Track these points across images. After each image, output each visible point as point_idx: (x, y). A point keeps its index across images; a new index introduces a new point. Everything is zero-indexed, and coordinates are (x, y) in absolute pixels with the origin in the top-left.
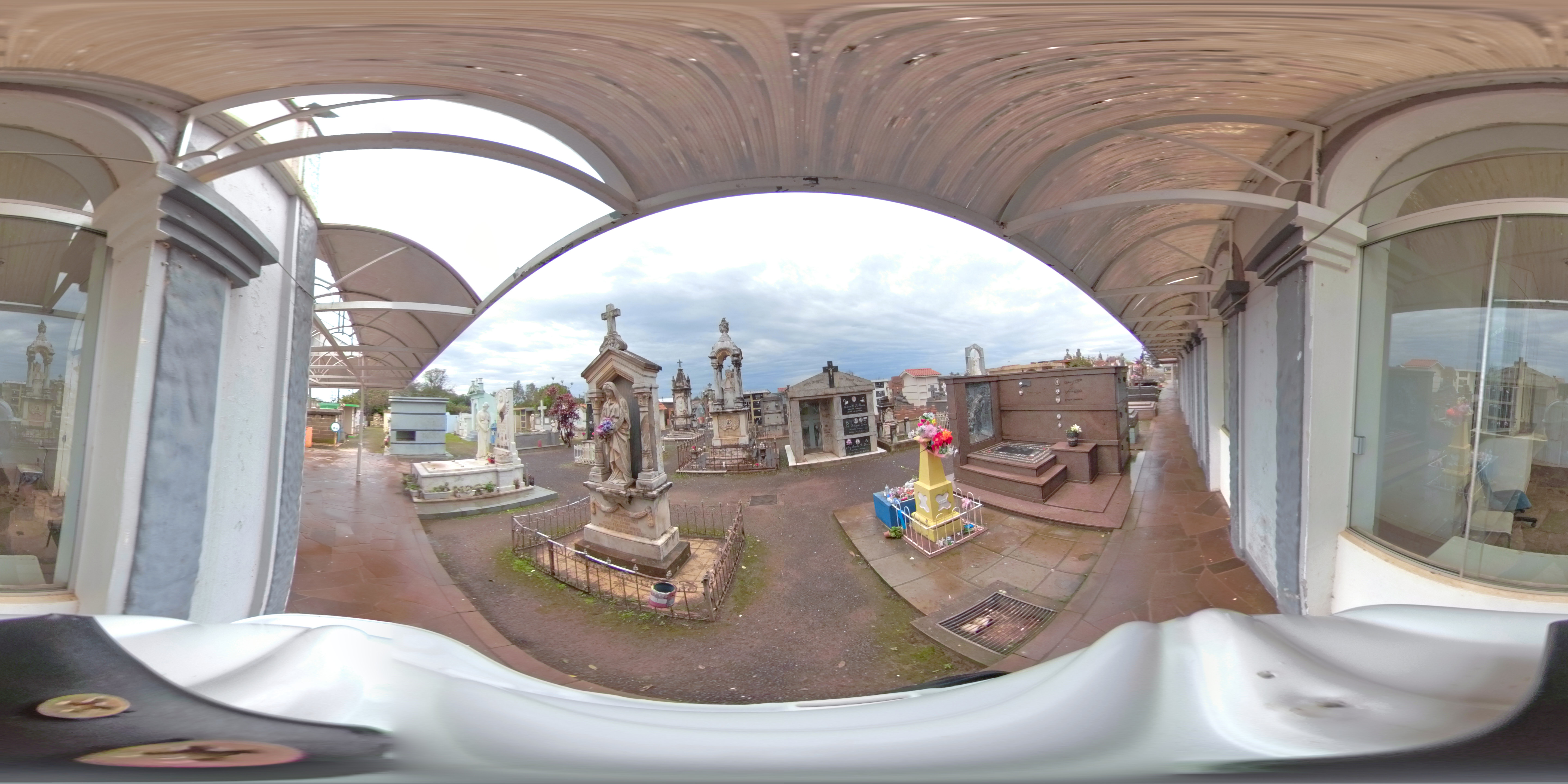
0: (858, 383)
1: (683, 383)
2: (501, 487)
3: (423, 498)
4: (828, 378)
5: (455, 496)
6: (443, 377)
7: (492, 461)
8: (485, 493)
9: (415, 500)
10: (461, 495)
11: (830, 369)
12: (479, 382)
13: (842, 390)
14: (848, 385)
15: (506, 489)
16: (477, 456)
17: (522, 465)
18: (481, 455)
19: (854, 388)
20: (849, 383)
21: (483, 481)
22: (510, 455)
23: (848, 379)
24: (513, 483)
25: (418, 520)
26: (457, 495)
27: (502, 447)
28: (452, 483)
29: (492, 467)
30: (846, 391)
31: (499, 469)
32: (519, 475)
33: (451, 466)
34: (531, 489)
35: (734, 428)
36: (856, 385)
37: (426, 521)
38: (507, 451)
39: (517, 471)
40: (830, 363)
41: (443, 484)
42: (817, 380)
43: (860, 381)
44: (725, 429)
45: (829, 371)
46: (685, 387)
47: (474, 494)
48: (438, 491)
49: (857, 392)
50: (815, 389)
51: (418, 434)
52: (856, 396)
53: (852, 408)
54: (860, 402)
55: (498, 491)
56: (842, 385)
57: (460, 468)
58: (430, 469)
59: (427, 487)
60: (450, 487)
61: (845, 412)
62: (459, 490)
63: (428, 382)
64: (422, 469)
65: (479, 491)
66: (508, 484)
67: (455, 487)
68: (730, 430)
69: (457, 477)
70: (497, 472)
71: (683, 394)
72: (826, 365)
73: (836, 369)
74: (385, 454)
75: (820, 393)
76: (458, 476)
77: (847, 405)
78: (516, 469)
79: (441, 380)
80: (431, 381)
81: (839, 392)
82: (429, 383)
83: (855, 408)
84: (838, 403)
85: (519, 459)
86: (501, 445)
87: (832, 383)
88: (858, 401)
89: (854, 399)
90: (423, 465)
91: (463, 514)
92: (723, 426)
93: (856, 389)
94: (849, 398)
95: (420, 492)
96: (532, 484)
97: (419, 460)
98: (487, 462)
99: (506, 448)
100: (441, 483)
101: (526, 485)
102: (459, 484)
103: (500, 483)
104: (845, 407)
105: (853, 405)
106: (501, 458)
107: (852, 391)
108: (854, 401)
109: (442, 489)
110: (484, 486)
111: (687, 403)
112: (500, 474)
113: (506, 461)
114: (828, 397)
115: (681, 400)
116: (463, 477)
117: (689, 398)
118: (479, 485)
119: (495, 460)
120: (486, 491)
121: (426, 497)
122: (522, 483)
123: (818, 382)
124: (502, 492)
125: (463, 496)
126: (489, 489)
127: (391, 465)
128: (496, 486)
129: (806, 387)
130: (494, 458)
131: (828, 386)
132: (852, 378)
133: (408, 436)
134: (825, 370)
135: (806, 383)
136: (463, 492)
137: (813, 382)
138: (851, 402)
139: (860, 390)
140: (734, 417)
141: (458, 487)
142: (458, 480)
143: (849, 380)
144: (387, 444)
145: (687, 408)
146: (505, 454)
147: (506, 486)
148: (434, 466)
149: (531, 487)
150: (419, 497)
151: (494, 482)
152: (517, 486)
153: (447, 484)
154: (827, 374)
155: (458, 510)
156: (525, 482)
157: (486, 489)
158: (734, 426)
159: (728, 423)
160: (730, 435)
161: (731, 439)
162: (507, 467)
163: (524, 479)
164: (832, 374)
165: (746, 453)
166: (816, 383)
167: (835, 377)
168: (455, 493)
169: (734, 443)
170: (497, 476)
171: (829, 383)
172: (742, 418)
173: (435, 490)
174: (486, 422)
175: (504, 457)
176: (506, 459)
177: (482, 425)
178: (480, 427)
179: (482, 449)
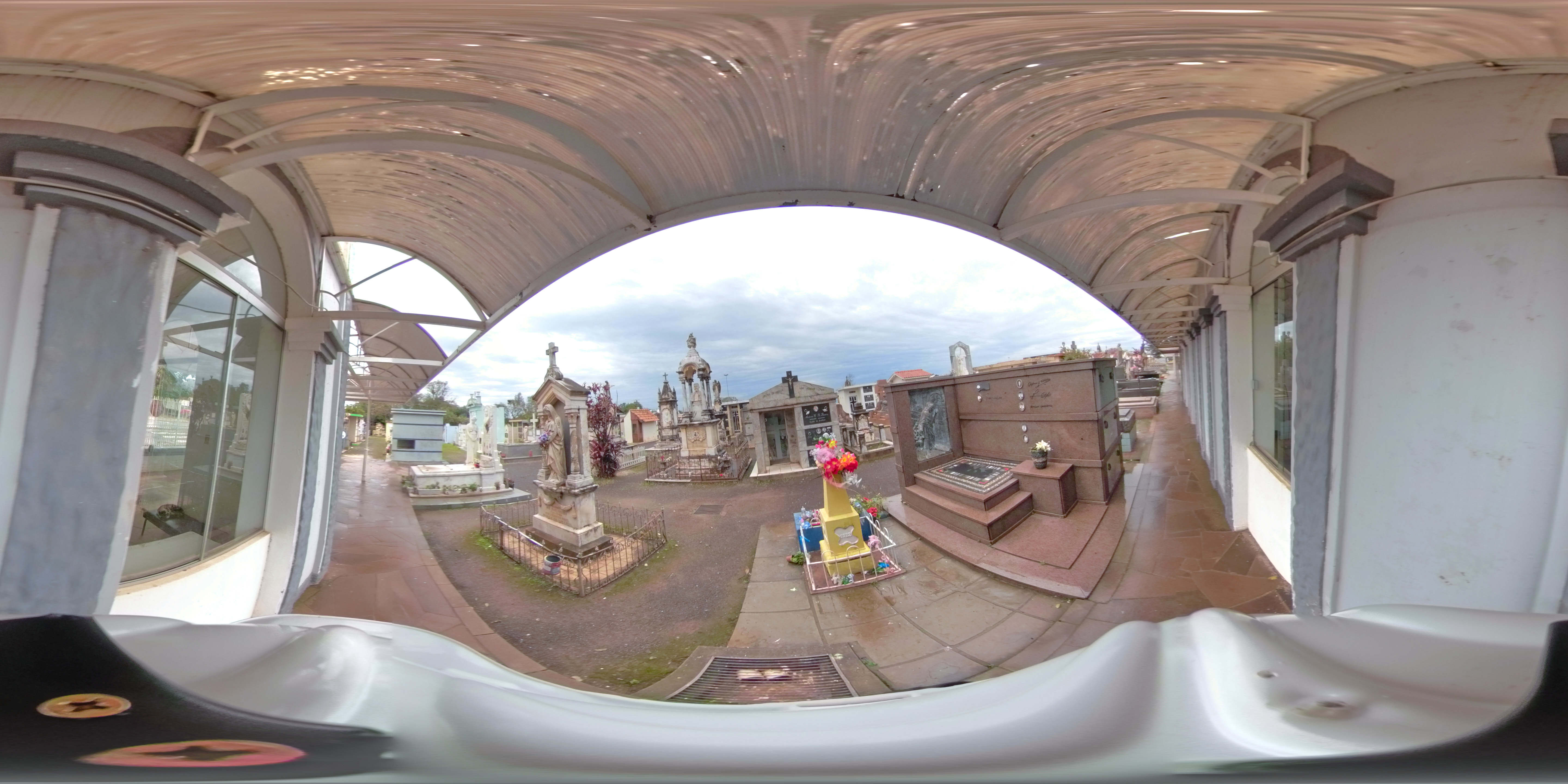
0: (820, 392)
1: (668, 395)
2: (484, 488)
3: (418, 495)
4: (788, 388)
5: (444, 493)
7: (477, 466)
8: (469, 492)
9: (411, 494)
10: (449, 492)
11: (790, 379)
12: (476, 398)
13: (802, 400)
14: (809, 395)
15: (488, 489)
17: (503, 470)
18: (470, 461)
19: (815, 397)
20: (810, 393)
21: (468, 482)
22: (493, 461)
23: (808, 389)
24: (494, 484)
25: (412, 510)
26: (446, 492)
27: (487, 454)
28: (442, 482)
29: (477, 470)
30: (807, 401)
31: (482, 472)
32: (500, 479)
33: (443, 469)
34: (510, 491)
35: (701, 440)
36: (818, 394)
37: (419, 511)
38: (491, 458)
39: (499, 474)
40: (789, 373)
41: (435, 483)
42: (777, 391)
43: (822, 390)
44: (693, 441)
45: (788, 381)
46: (671, 399)
47: (460, 492)
48: (430, 489)
49: (819, 401)
50: (775, 400)
51: (417, 443)
52: (818, 405)
53: (814, 418)
54: (823, 412)
55: (481, 490)
56: (803, 395)
57: (450, 470)
58: (424, 471)
59: (421, 485)
60: (441, 485)
61: (806, 422)
62: (447, 488)
64: (417, 470)
65: (464, 490)
66: (490, 485)
67: (444, 486)
68: (697, 442)
69: (447, 478)
70: (480, 475)
71: (668, 406)
72: (786, 376)
73: (795, 379)
75: (780, 404)
77: (808, 415)
78: (497, 473)
81: (799, 402)
83: (817, 417)
84: (799, 413)
85: (501, 465)
86: (486, 452)
87: (792, 394)
88: (820, 410)
89: (816, 409)
90: (419, 468)
91: (449, 507)
93: (817, 398)
94: (810, 408)
95: (416, 491)
96: (512, 486)
97: (415, 464)
98: (474, 466)
99: (490, 455)
100: (432, 482)
101: (506, 487)
102: (449, 483)
103: (483, 484)
104: (807, 417)
105: (815, 415)
106: (484, 464)
107: (813, 400)
108: (816, 411)
109: (434, 487)
110: (469, 486)
111: (672, 415)
112: (483, 477)
113: (488, 466)
114: (789, 407)
115: (667, 411)
116: (451, 478)
117: (675, 410)
118: (465, 485)
119: (480, 465)
120: (471, 490)
121: (420, 493)
122: (502, 485)
123: (777, 392)
124: (484, 492)
125: (450, 493)
126: (473, 488)
127: (394, 471)
128: (479, 486)
129: (765, 398)
130: (478, 464)
131: (788, 397)
132: (813, 387)
133: (407, 444)
134: (785, 380)
135: (766, 394)
136: (450, 490)
137: (773, 393)
138: (812, 412)
139: (822, 399)
140: (701, 429)
141: (447, 486)
142: (447, 480)
143: (810, 389)
145: (673, 419)
146: (488, 460)
147: (488, 487)
148: (428, 469)
149: (510, 489)
150: (414, 493)
151: (478, 483)
152: (498, 487)
153: (438, 483)
154: (786, 384)
155: (445, 504)
156: (506, 484)
157: (470, 488)
158: (701, 438)
159: (695, 435)
160: (697, 446)
161: (698, 450)
162: (490, 471)
163: (505, 482)
164: (792, 385)
165: (712, 464)
166: (775, 394)
167: (795, 387)
168: (444, 490)
169: (701, 454)
170: (481, 478)
171: (788, 393)
172: (709, 430)
173: (428, 487)
174: (474, 433)
175: (487, 462)
176: (489, 464)
177: (471, 436)
178: (469, 437)
179: (470, 456)
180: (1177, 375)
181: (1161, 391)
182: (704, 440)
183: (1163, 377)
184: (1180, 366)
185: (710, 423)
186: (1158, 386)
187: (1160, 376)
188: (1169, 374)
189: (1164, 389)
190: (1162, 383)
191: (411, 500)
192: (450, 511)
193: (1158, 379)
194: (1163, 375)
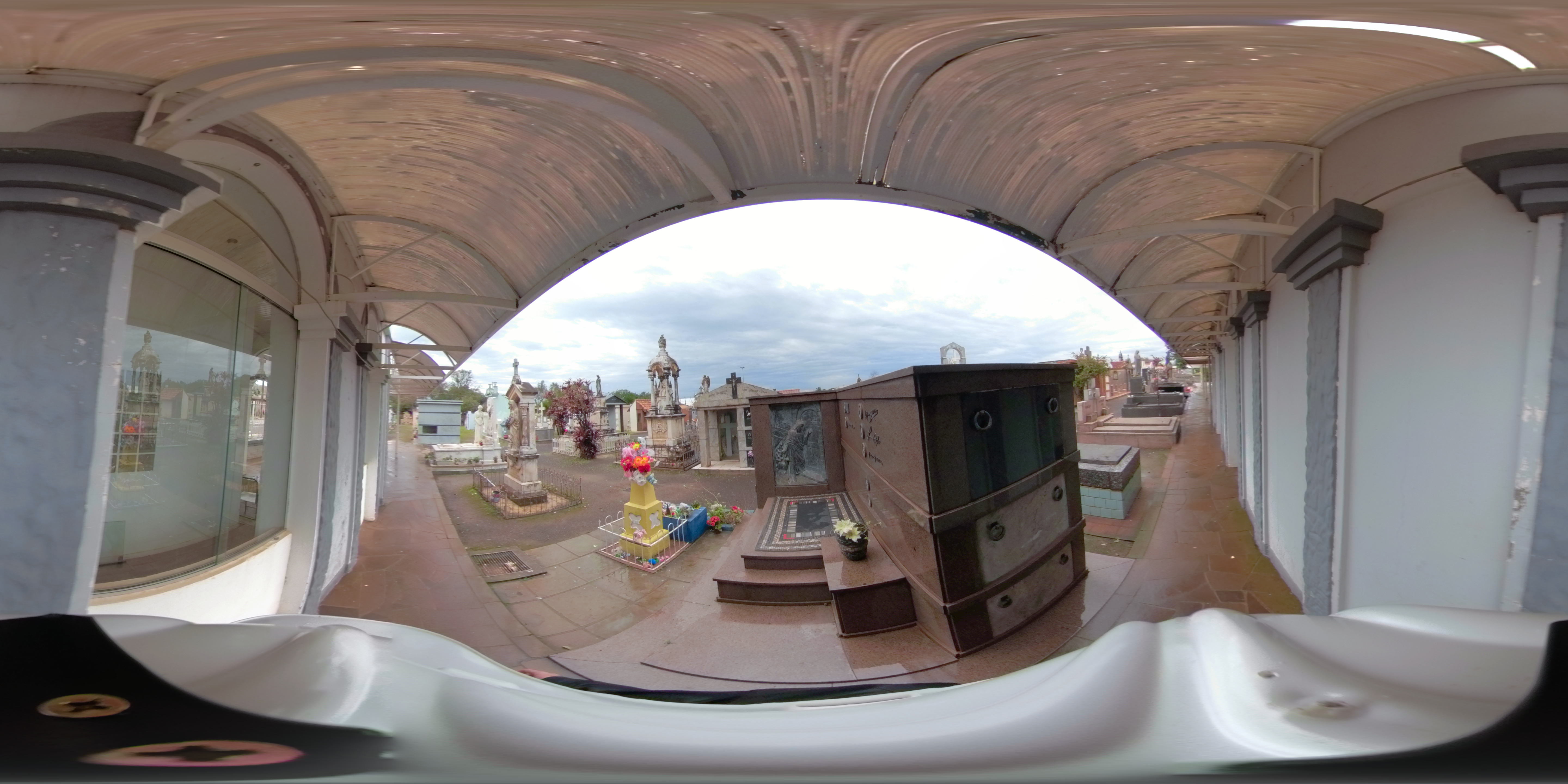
2: (485, 461)
3: (436, 464)
4: (731, 389)
5: (455, 464)
6: (469, 377)
7: (481, 444)
8: (474, 463)
9: (432, 465)
10: (459, 463)
11: (733, 381)
12: (494, 386)
13: (744, 400)
14: (750, 395)
15: (488, 462)
16: (475, 441)
17: (501, 448)
18: (477, 440)
20: (751, 393)
21: (473, 456)
22: (492, 440)
23: (750, 389)
24: (493, 458)
25: (432, 473)
26: (457, 463)
28: (454, 456)
29: (480, 447)
30: (748, 400)
31: (484, 449)
32: (498, 454)
33: (455, 446)
35: (663, 431)
37: (436, 475)
38: (491, 438)
39: (497, 451)
40: (733, 375)
41: (448, 456)
42: (721, 391)
44: (657, 432)
45: (732, 383)
47: (467, 463)
50: (719, 400)
51: (439, 428)
55: (483, 463)
56: (745, 395)
57: (461, 447)
58: (442, 448)
59: (440, 458)
60: (453, 458)
61: (747, 421)
62: (458, 460)
63: (454, 382)
64: (438, 448)
65: (470, 462)
66: (490, 459)
67: (456, 459)
68: (660, 433)
70: (483, 450)
72: (730, 377)
73: (738, 380)
74: (414, 444)
75: (723, 404)
76: (458, 452)
78: (495, 450)
79: (467, 380)
80: (458, 381)
81: (741, 402)
82: (456, 383)
84: (741, 414)
85: (499, 444)
86: (489, 434)
87: (735, 395)
90: (438, 446)
91: (457, 473)
92: (655, 429)
95: (435, 461)
97: (436, 443)
98: (479, 444)
99: (492, 436)
100: (447, 455)
101: (503, 461)
102: (460, 456)
103: (485, 458)
104: (747, 416)
106: (485, 442)
107: (753, 400)
109: (448, 459)
110: (473, 458)
112: (485, 452)
113: (489, 444)
114: (731, 408)
116: (461, 452)
118: (471, 458)
119: (483, 443)
121: (438, 463)
122: (500, 460)
123: (722, 393)
124: (485, 464)
126: (476, 460)
127: (419, 450)
128: (481, 459)
131: (732, 398)
132: (755, 389)
133: (431, 429)
134: (729, 381)
136: (460, 461)
140: (663, 421)
141: (458, 458)
142: (459, 454)
143: (752, 390)
144: (415, 437)
146: (488, 439)
147: (488, 460)
148: (445, 446)
150: (434, 464)
151: (481, 457)
152: (496, 461)
153: (451, 457)
154: (730, 385)
155: (455, 471)
156: (502, 459)
157: (474, 460)
158: (663, 430)
159: (659, 427)
160: (660, 437)
161: (660, 441)
162: (490, 448)
163: (502, 457)
164: (736, 387)
165: (670, 454)
166: (719, 394)
167: (738, 388)
168: (456, 461)
169: (662, 444)
170: (483, 453)
171: (732, 394)
172: (670, 423)
173: (444, 459)
174: (480, 419)
175: (488, 441)
176: (491, 443)
177: (478, 421)
178: (476, 422)
179: (478, 437)
180: (1204, 388)
181: (1185, 409)
182: (666, 431)
183: (1189, 390)
184: (1208, 376)
185: (670, 417)
186: (1181, 402)
187: (1185, 389)
188: (1195, 387)
189: (1189, 405)
190: (1187, 397)
191: (432, 469)
192: (458, 476)
193: (1181, 394)
194: (1189, 388)
